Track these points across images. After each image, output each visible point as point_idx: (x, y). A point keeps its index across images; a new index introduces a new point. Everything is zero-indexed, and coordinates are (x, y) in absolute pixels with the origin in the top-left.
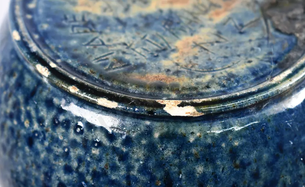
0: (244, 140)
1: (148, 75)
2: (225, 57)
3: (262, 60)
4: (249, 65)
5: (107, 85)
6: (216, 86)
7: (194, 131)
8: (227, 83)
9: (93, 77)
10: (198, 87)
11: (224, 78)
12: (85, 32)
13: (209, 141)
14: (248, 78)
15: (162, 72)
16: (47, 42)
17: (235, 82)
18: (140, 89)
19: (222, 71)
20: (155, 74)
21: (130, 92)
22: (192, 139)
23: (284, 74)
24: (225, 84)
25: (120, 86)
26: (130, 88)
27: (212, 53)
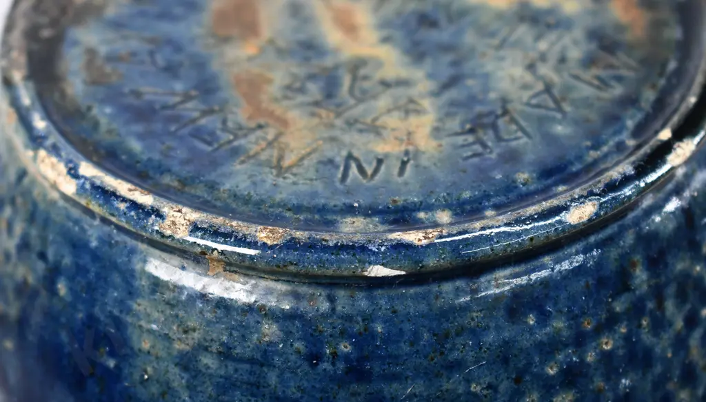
12: (513, 121)
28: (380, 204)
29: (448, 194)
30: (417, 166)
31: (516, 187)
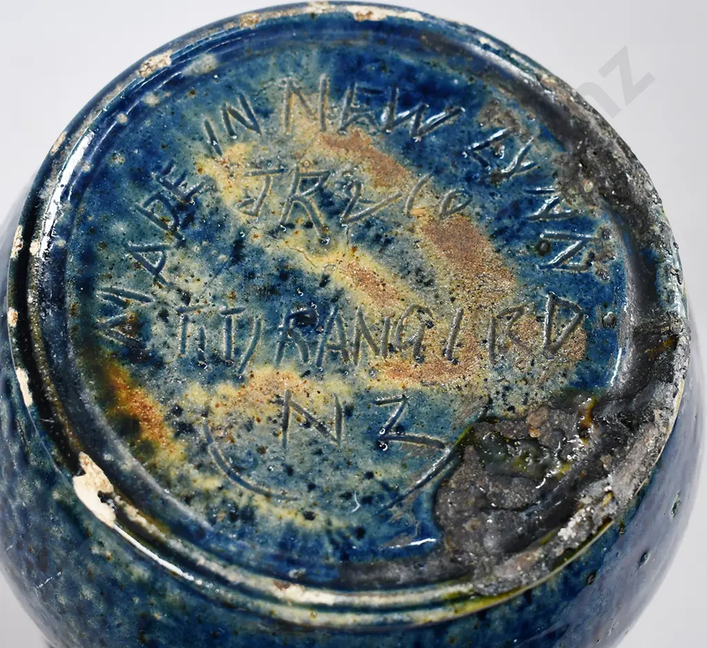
0: (172, 623)
1: (139, 391)
2: (289, 471)
3: (329, 532)
4: (299, 520)
5: (66, 354)
6: (202, 510)
7: (106, 544)
8: (223, 521)
9: (65, 320)
10: (176, 486)
11: (231, 508)
12: (162, 223)
13: (118, 575)
14: (263, 544)
15: (165, 405)
16: (88, 193)
17: (237, 530)
18: (97, 406)
19: (247, 492)
20: (149, 401)
21: (79, 396)
22: (96, 550)
23: (317, 595)
24: (219, 520)
25: (80, 373)
26: (87, 390)
27: (284, 441)
28: (201, 86)
29: (160, 117)
30: (201, 139)
31: (118, 149)
